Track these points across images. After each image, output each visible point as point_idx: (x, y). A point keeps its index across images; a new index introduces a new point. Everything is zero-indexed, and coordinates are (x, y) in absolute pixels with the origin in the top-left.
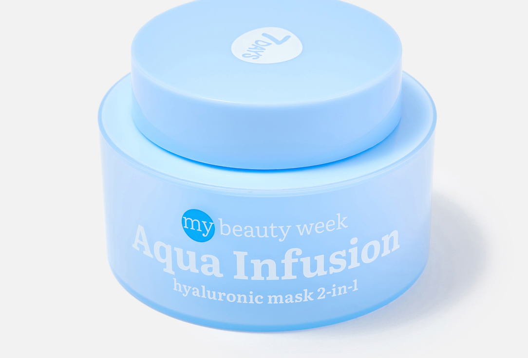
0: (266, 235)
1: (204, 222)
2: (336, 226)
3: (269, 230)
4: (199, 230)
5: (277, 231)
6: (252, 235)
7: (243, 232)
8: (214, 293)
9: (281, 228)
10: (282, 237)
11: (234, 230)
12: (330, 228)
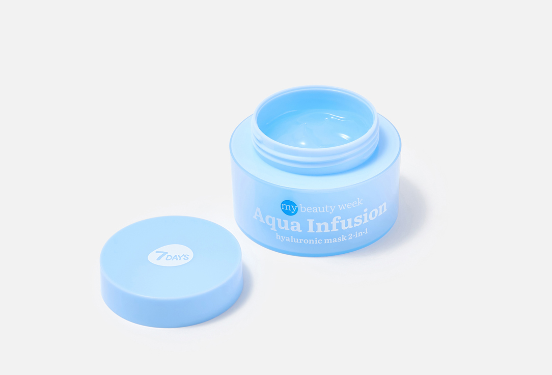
0: (323, 211)
1: (292, 206)
2: (357, 204)
3: (325, 209)
4: (290, 210)
5: (329, 209)
6: (317, 211)
7: (312, 210)
8: (297, 239)
9: (331, 207)
10: (331, 211)
11: (308, 210)
12: (354, 205)
